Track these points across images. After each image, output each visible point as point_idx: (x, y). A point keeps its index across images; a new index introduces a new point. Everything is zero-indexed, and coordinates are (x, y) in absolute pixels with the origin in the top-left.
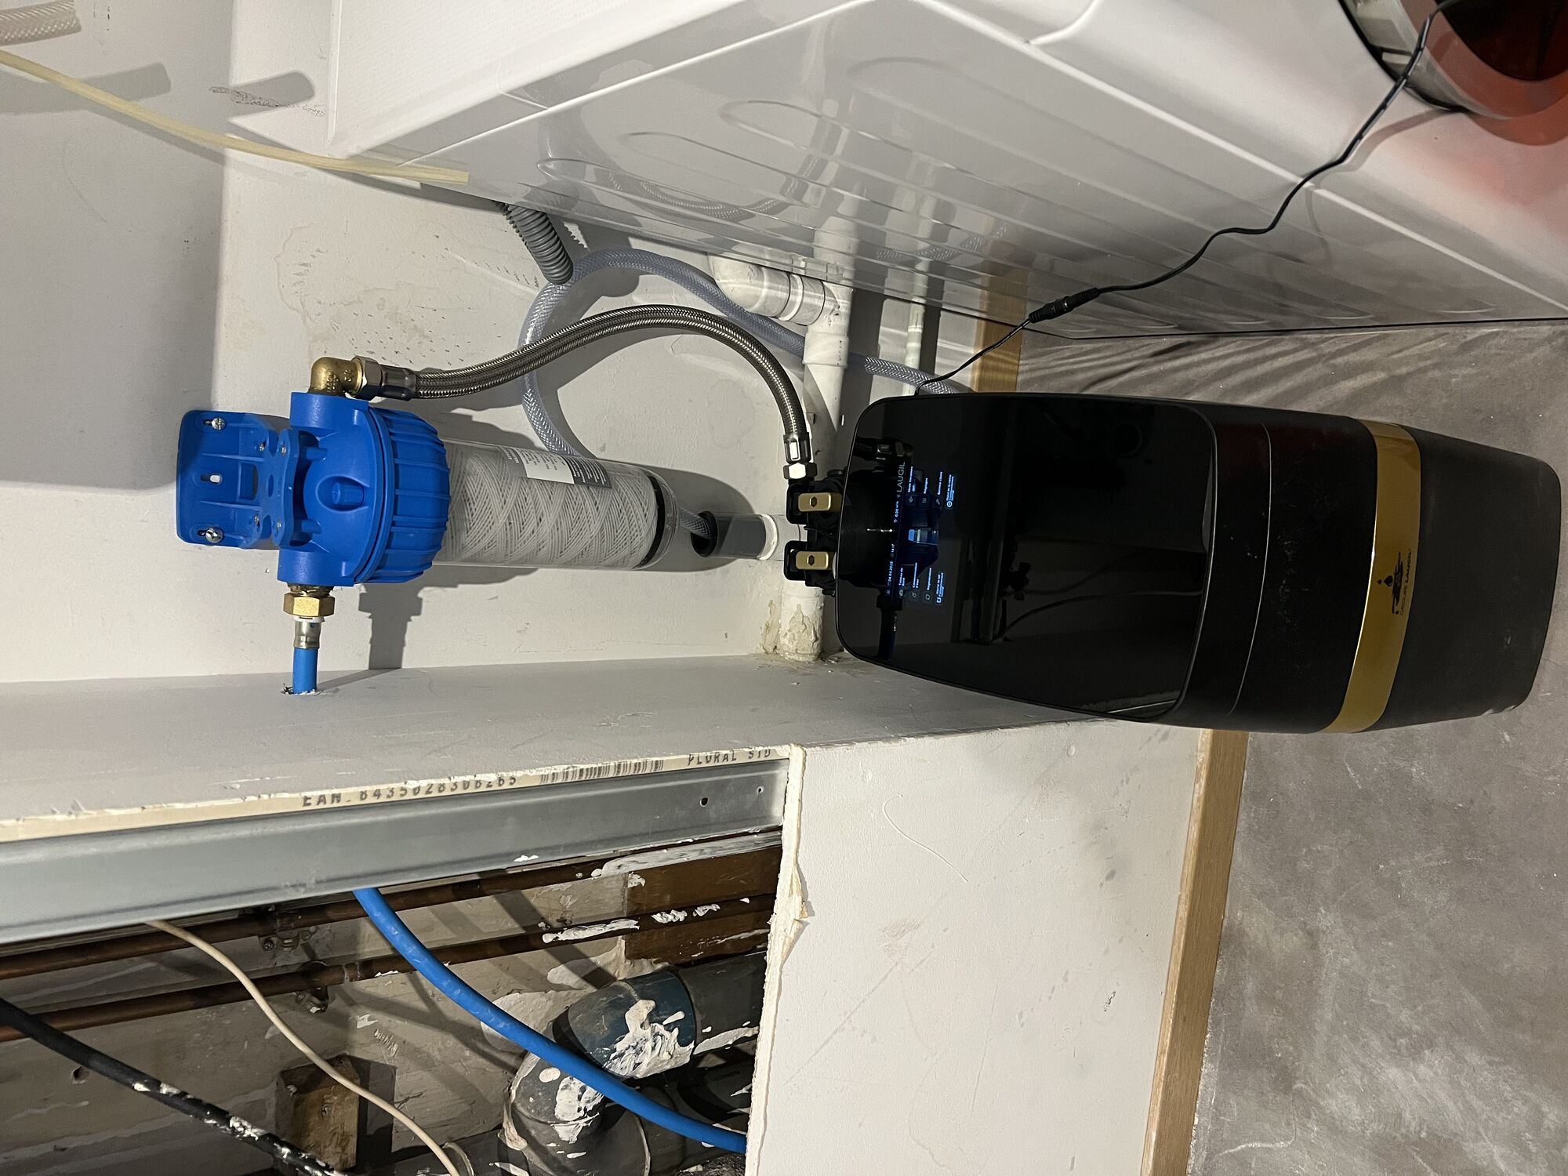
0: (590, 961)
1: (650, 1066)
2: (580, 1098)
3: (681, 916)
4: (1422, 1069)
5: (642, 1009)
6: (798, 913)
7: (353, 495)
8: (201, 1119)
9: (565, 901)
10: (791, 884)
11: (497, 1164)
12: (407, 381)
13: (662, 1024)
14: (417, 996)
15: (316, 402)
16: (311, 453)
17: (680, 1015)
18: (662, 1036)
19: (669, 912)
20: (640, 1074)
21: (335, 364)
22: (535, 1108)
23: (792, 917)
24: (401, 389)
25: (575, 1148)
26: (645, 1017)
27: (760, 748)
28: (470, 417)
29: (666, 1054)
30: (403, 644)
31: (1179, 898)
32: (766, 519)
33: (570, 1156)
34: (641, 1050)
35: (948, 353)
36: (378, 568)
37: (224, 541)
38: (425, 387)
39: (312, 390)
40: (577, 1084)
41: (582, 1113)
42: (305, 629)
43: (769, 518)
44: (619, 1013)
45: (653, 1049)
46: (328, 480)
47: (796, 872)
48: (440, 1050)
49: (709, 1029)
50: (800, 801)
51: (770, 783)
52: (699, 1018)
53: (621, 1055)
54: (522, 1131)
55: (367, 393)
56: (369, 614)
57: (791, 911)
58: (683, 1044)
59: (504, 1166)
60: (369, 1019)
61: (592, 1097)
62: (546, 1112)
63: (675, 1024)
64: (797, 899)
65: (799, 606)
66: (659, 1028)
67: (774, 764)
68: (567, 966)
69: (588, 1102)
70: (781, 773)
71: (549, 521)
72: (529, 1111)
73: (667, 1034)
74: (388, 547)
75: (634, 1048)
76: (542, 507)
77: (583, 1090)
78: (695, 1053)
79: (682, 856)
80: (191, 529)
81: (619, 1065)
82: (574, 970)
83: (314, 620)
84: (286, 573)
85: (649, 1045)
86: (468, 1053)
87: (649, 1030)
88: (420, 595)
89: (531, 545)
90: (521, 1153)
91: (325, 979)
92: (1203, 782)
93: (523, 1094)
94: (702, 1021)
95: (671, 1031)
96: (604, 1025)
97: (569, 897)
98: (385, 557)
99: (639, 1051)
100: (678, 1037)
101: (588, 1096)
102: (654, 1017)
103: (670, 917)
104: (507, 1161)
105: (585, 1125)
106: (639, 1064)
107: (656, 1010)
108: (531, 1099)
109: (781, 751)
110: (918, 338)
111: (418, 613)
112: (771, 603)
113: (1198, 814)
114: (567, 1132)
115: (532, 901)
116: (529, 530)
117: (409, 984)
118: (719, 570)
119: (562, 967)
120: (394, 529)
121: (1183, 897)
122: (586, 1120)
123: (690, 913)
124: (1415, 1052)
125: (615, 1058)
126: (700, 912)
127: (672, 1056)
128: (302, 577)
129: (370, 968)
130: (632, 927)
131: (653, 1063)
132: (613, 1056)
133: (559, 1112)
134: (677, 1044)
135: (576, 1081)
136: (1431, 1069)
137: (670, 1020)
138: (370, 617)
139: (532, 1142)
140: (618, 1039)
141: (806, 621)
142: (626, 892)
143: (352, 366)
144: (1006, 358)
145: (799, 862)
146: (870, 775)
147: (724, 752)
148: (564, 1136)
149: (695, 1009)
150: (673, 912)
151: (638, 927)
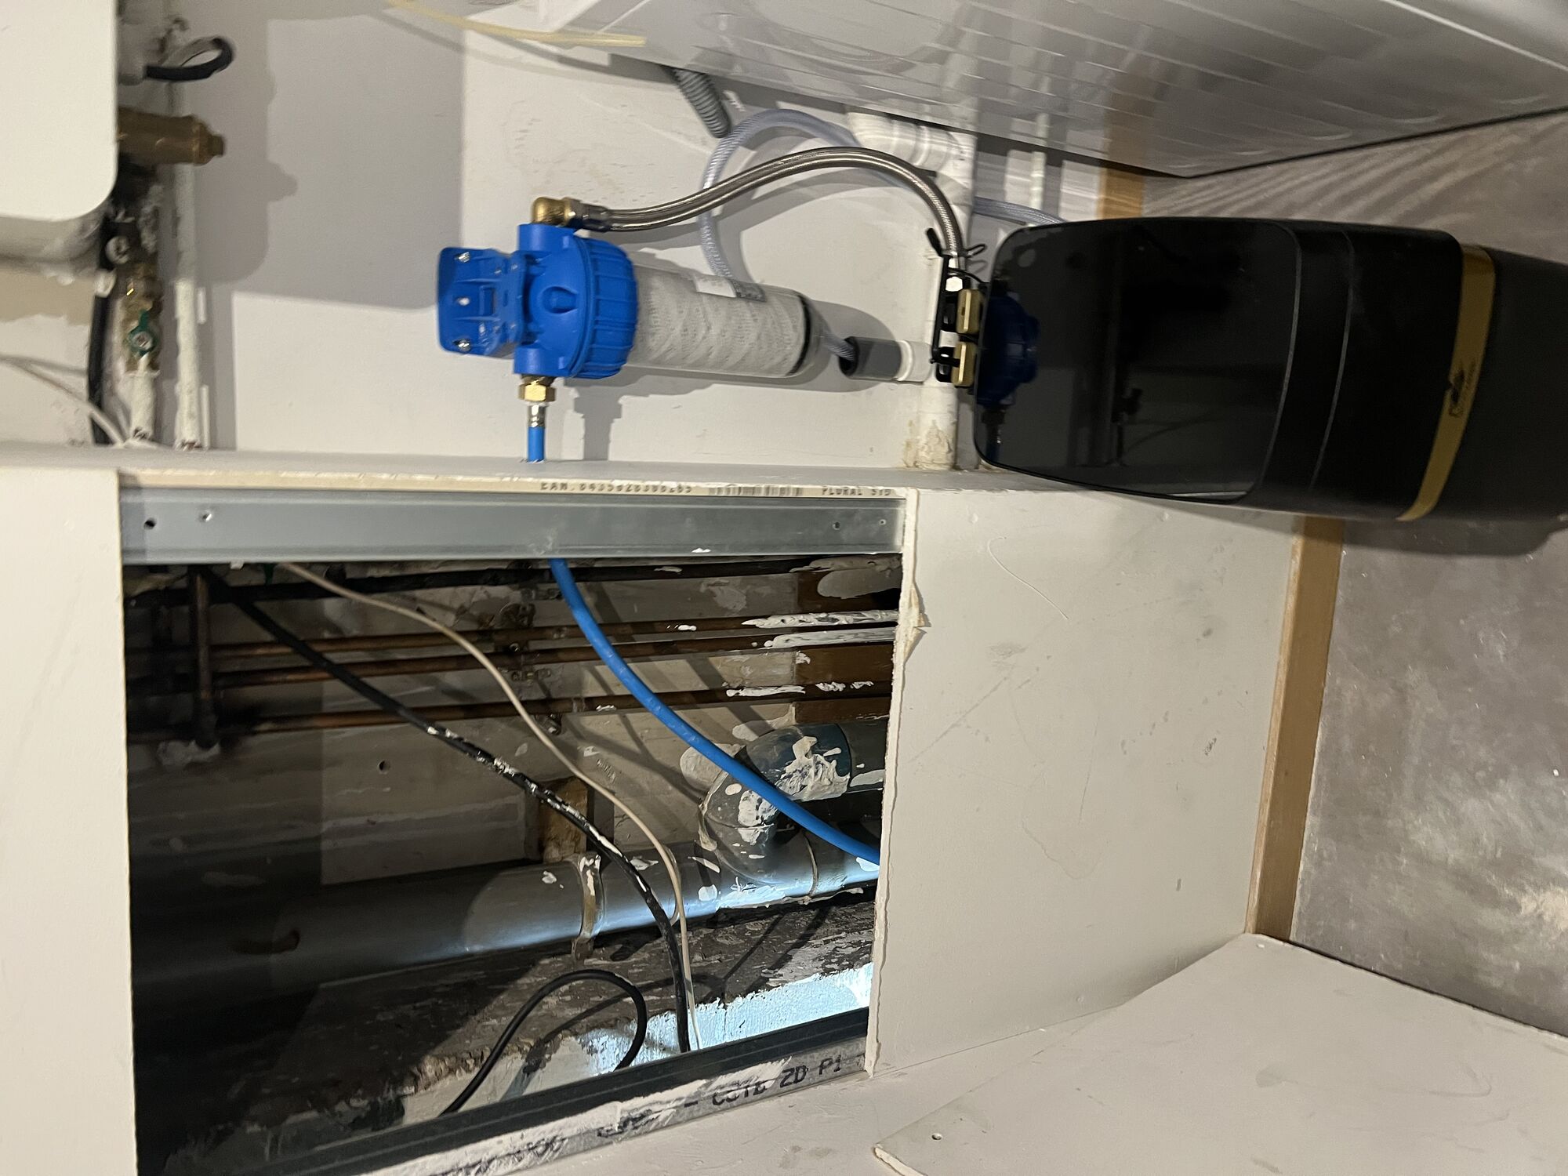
0: (766, 724)
1: (813, 789)
2: (757, 808)
3: (840, 687)
4: (1497, 797)
5: (806, 743)
6: (916, 622)
7: (566, 301)
8: (475, 757)
9: (745, 670)
10: (910, 599)
11: (694, 858)
12: (603, 215)
13: (822, 755)
14: (628, 737)
15: (537, 232)
16: (534, 270)
17: (837, 751)
18: (822, 764)
19: (830, 684)
20: (805, 798)
21: (550, 202)
22: (722, 815)
23: (912, 626)
24: (598, 222)
25: (755, 849)
26: (809, 748)
27: (881, 488)
28: (653, 255)
29: (826, 779)
30: (608, 441)
31: (1279, 663)
32: (904, 345)
33: (751, 856)
34: (806, 774)
35: (1073, 199)
36: (587, 361)
37: (472, 351)
38: (617, 221)
39: (534, 222)
40: (755, 796)
41: (759, 821)
42: (535, 410)
43: (905, 342)
44: (788, 745)
45: (816, 774)
46: (548, 290)
47: (914, 589)
48: (648, 783)
49: (862, 766)
50: (916, 531)
51: (892, 518)
52: (853, 755)
53: (790, 776)
54: (712, 835)
55: (576, 223)
56: (582, 415)
57: (911, 621)
58: (841, 774)
59: (700, 860)
60: (593, 750)
61: (768, 809)
62: (731, 818)
63: (834, 756)
64: (915, 610)
65: (934, 422)
66: (820, 758)
67: (895, 502)
68: (748, 726)
69: (764, 812)
70: (900, 510)
71: (714, 331)
72: (718, 818)
73: (827, 764)
74: (593, 342)
75: (800, 772)
76: (711, 318)
77: (760, 801)
78: (852, 785)
79: (838, 637)
80: (449, 342)
81: (788, 784)
82: (753, 729)
83: (542, 404)
84: (519, 369)
85: (812, 771)
86: (670, 788)
87: (812, 759)
88: (621, 401)
89: (702, 350)
90: (712, 853)
91: (560, 707)
92: (1298, 558)
93: (713, 807)
94: (856, 758)
95: (831, 762)
96: (775, 753)
97: (748, 668)
98: (591, 350)
99: (804, 775)
100: (836, 767)
101: (764, 807)
102: (814, 750)
103: (831, 687)
104: (702, 857)
105: (762, 831)
106: (804, 786)
107: (817, 743)
108: (719, 809)
109: (899, 492)
110: (1040, 182)
111: (619, 416)
112: (911, 424)
113: (1294, 587)
114: (748, 834)
115: (718, 668)
116: (700, 337)
117: (623, 726)
118: (864, 392)
119: (743, 726)
120: (596, 327)
121: (1282, 662)
122: (763, 827)
123: (848, 684)
124: (1491, 784)
125: (784, 778)
126: (857, 685)
127: (832, 783)
128: (532, 368)
129: (591, 704)
130: (800, 691)
131: (816, 786)
132: (783, 776)
133: (741, 818)
134: (835, 773)
135: (754, 793)
136: (1507, 796)
137: (830, 753)
138: (583, 417)
139: (721, 846)
140: (787, 764)
141: (940, 435)
142: (795, 668)
143: (562, 204)
144: (1129, 203)
145: (916, 581)
146: (976, 518)
147: (852, 487)
148: (747, 839)
149: (851, 749)
150: (833, 683)
151: (804, 692)
